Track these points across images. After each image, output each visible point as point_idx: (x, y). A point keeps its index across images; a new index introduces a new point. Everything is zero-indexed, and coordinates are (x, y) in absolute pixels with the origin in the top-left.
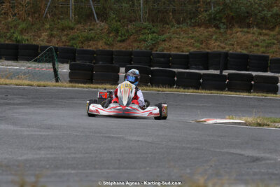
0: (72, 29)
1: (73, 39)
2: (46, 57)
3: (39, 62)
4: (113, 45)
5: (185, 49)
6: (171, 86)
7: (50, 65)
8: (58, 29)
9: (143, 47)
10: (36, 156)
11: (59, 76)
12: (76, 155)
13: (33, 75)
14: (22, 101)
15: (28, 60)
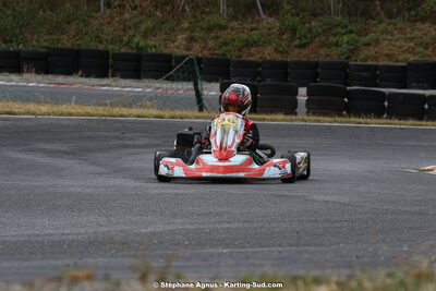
0: (224, 28)
1: (226, 44)
2: (183, 73)
3: (173, 80)
4: (287, 53)
5: (401, 57)
6: (379, 115)
7: (190, 85)
8: (203, 29)
9: (334, 55)
10: (168, 228)
11: (204, 102)
12: (231, 225)
13: (163, 101)
14: (145, 141)
15: (156, 78)
